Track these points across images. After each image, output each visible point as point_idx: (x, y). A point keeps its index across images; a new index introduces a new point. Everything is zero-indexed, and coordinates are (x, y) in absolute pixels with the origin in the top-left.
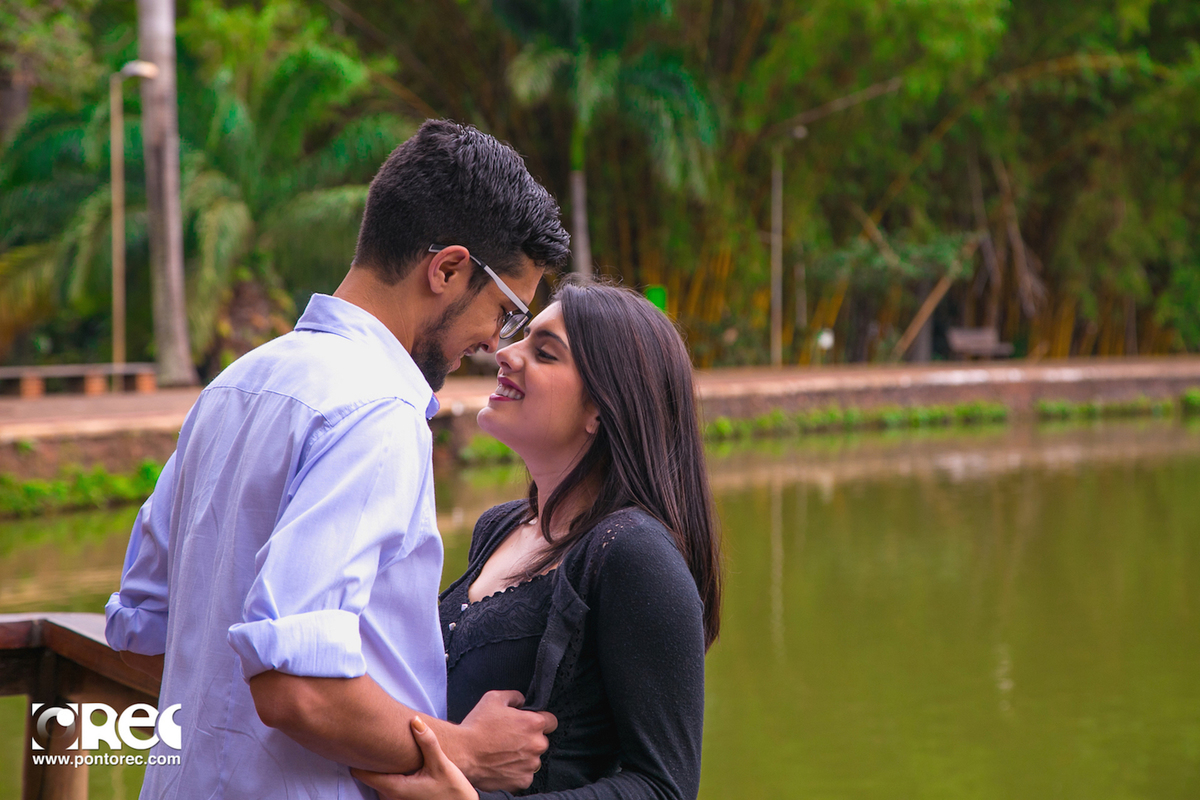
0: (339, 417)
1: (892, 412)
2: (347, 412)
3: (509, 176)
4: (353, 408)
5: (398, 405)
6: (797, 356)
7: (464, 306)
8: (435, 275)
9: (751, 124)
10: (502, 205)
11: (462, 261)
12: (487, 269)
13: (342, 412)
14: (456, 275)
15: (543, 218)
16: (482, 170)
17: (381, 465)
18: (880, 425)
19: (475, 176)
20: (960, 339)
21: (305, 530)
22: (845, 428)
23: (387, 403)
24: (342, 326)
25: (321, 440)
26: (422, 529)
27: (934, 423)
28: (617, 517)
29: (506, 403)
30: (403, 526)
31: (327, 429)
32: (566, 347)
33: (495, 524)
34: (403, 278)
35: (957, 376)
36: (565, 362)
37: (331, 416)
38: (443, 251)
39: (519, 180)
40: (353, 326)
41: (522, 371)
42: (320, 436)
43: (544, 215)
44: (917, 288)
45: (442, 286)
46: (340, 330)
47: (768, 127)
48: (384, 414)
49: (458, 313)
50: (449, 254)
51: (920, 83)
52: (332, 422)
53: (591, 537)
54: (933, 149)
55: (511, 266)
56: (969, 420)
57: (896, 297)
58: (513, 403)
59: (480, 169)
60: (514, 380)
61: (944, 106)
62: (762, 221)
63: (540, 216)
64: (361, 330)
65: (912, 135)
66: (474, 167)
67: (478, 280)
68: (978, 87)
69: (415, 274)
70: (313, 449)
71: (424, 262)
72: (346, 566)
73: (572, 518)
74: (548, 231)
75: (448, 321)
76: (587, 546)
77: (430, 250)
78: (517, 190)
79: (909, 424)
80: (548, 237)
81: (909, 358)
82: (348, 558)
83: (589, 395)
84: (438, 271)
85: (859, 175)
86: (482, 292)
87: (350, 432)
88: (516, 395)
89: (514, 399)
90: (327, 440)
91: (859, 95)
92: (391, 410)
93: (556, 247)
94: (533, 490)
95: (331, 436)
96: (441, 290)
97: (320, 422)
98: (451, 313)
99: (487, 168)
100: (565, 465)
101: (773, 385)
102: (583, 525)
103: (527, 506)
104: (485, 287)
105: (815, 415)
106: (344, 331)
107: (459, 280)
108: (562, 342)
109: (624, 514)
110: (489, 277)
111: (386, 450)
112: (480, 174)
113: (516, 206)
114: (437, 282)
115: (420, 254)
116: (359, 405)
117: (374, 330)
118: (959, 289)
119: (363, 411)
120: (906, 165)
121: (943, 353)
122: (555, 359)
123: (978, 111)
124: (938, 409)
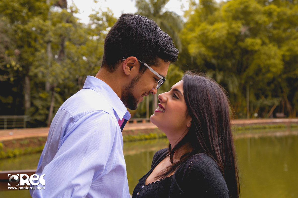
0: (79, 118)
1: (267, 126)
2: (82, 116)
3: (151, 29)
4: (84, 114)
5: (103, 114)
6: (251, 117)
7: (138, 79)
8: (126, 68)
9: (243, 82)
10: (148, 40)
11: (135, 62)
12: (145, 64)
13: (80, 116)
14: (134, 67)
15: (165, 44)
16: (140, 28)
17: (93, 137)
18: (265, 128)
19: (137, 30)
20: (278, 115)
21: (58, 163)
22: (259, 128)
23: (98, 113)
24: (93, 86)
25: (71, 127)
26: (115, 162)
27: (275, 128)
28: (195, 156)
29: (159, 113)
30: (103, 162)
31: (74, 122)
32: (182, 95)
33: (159, 156)
34: (115, 70)
35: (277, 120)
36: (181, 100)
37: (76, 117)
38: (127, 59)
39: (155, 31)
40: (97, 86)
41: (166, 102)
42: (72, 126)
43: (166, 43)
44: (270, 107)
45: (129, 72)
46: (92, 88)
47: (246, 82)
48: (97, 117)
49: (137, 81)
50: (129, 60)
51: (270, 75)
52: (76, 120)
53: (186, 164)
54: (273, 86)
55: (155, 63)
56: (280, 127)
57: (267, 108)
58: (161, 113)
59: (138, 28)
60: (163, 105)
61: (274, 79)
62: (245, 96)
63: (164, 43)
64: (100, 88)
65: (269, 84)
66: (136, 27)
67: (143, 69)
68: (280, 76)
69: (119, 68)
70: (68, 130)
71: (121, 64)
72: (73, 179)
73: (181, 156)
74: (168, 49)
75: (133, 85)
76: (184, 167)
77: (123, 59)
78: (154, 34)
79: (270, 128)
80: (168, 51)
81: (270, 117)
82: (74, 176)
83: (189, 112)
84: (126, 66)
85: (261, 89)
86: (145, 73)
87: (82, 124)
88: (163, 110)
89: (162, 112)
90: (73, 127)
91: (260, 77)
92: (99, 115)
93: (172, 54)
94: (170, 146)
95: (75, 125)
96: (129, 73)
97: (72, 120)
98: (134, 82)
99: (141, 27)
100: (179, 137)
101: (248, 122)
102: (184, 159)
103: (168, 151)
104: (146, 71)
105: (255, 126)
106: (94, 88)
107: (135, 69)
108: (181, 93)
109: (198, 155)
110: (147, 68)
111: (95, 131)
112: (139, 29)
113: (154, 40)
114: (127, 70)
115: (120, 61)
116: (87, 113)
117: (105, 87)
118: (277, 107)
119: (88, 115)
120: (268, 88)
121: (275, 117)
122: (178, 98)
123: (280, 80)
124: (275, 125)
